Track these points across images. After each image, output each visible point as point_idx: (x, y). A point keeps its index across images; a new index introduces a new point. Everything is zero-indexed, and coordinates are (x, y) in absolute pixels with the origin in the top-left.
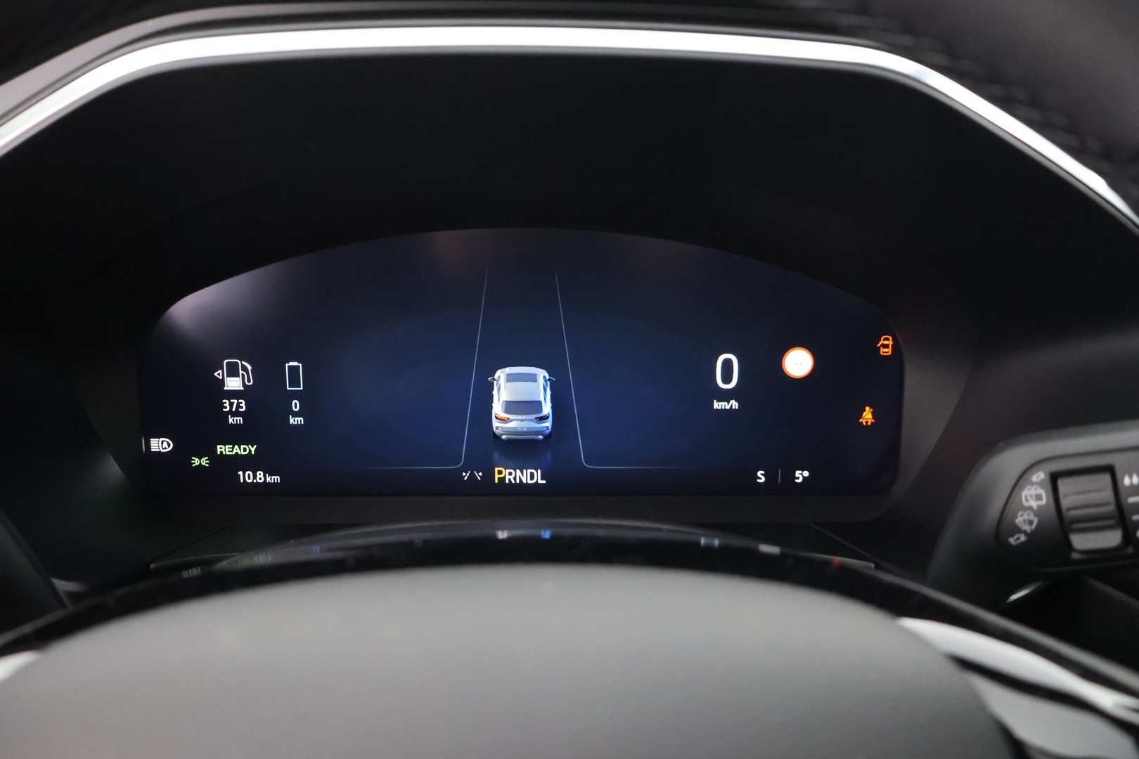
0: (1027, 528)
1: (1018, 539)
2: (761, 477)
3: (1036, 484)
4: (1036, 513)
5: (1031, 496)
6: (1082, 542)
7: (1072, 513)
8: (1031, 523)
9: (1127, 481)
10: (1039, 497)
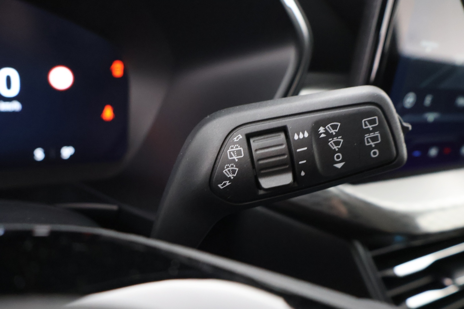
0: (231, 176)
1: (225, 184)
2: (39, 154)
3: (236, 143)
4: (237, 165)
5: (233, 152)
6: (267, 183)
7: (261, 162)
8: (233, 172)
9: (296, 137)
10: (239, 153)
